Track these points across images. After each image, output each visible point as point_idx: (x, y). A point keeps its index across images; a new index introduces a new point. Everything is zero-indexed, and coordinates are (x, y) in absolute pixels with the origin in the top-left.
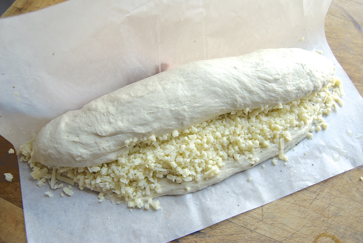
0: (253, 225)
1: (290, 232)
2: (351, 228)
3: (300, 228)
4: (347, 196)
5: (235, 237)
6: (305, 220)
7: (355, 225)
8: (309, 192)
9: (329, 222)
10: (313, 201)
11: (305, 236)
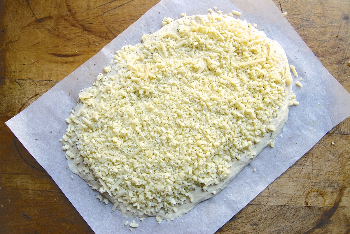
0: (265, 201)
1: (289, 197)
2: (328, 181)
3: (295, 192)
4: (323, 159)
5: (255, 213)
6: (298, 186)
7: (331, 177)
8: (297, 166)
9: (314, 182)
10: (301, 171)
11: (300, 196)
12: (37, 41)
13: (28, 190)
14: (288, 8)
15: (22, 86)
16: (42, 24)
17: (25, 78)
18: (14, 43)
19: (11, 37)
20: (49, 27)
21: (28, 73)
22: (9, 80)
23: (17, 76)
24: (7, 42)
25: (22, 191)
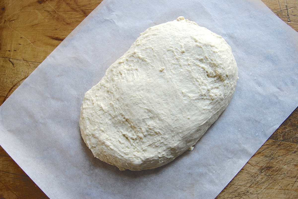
12: (36, 22)
13: (9, 173)
14: (295, 14)
15: (15, 66)
16: (43, 6)
17: (19, 58)
18: (12, 21)
19: (10, 16)
20: (49, 9)
21: (23, 53)
22: (3, 58)
23: (12, 55)
24: (5, 20)
25: (3, 174)
